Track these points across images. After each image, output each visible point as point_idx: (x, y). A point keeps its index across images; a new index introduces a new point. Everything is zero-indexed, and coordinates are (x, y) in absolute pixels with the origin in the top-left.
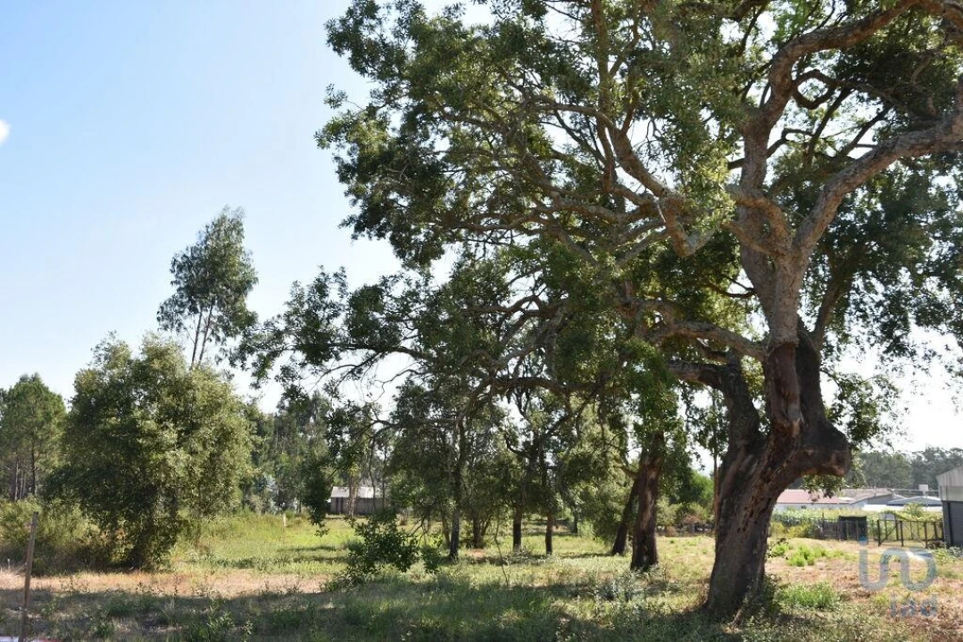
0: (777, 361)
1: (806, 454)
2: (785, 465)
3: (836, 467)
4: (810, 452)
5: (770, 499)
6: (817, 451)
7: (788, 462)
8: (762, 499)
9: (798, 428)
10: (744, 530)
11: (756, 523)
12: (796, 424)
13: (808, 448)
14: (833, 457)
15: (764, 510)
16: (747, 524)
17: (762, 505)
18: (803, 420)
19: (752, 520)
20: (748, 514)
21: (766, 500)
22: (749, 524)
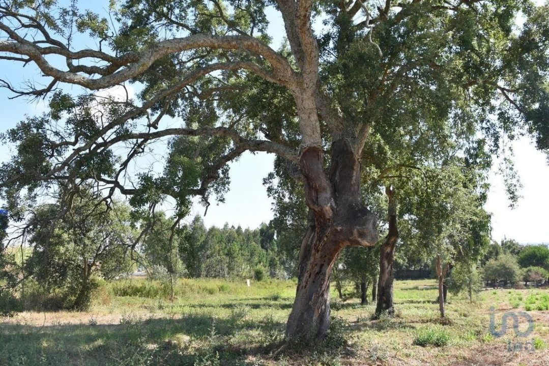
0: (304, 162)
1: (336, 230)
2: (325, 239)
3: (360, 240)
4: (339, 228)
5: (322, 265)
6: (344, 228)
7: (327, 237)
8: (316, 265)
9: (331, 211)
10: (305, 287)
11: (313, 282)
12: (327, 208)
13: (337, 226)
14: (355, 232)
15: (318, 273)
16: (307, 283)
17: (317, 269)
18: (334, 204)
19: (311, 280)
20: (308, 275)
21: (319, 266)
22: (308, 283)
